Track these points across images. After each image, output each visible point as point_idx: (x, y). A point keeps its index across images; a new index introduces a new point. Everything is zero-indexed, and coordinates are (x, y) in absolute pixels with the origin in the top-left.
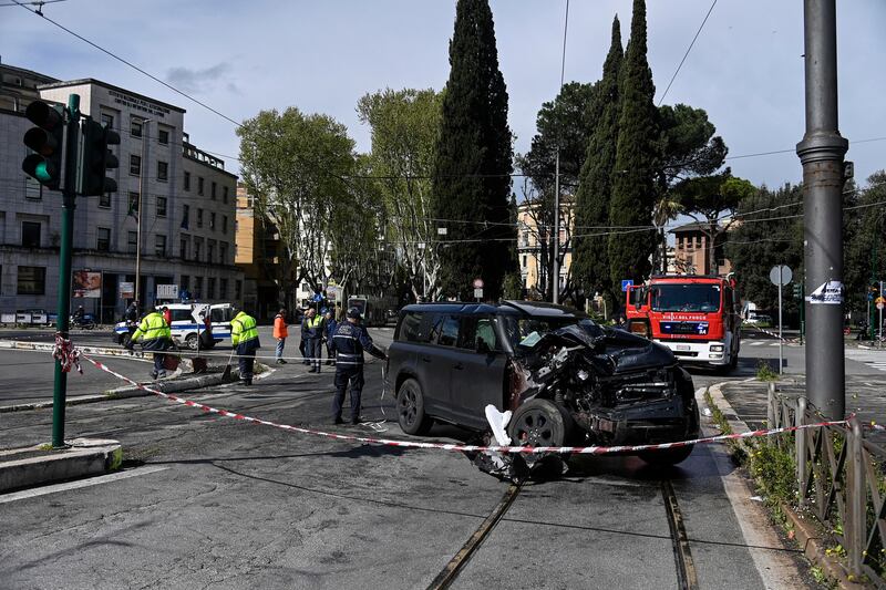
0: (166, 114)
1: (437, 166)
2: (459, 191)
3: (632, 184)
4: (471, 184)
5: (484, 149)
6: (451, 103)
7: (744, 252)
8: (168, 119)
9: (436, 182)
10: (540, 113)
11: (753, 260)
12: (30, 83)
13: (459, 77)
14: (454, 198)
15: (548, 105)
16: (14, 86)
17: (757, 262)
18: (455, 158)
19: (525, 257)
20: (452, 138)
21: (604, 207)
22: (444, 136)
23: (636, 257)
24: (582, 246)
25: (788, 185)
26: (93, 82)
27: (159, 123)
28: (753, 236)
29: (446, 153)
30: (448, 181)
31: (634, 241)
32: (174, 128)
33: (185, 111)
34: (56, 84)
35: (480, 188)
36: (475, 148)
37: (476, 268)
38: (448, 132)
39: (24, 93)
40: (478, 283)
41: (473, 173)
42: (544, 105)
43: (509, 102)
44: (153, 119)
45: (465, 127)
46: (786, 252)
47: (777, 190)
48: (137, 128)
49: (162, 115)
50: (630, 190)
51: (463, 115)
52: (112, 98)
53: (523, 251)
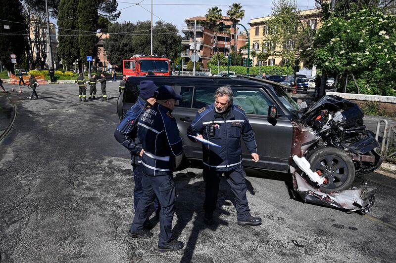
3: (88, 14)
7: (113, 46)
11: (116, 49)
17: (117, 50)
21: (73, 23)
23: (92, 46)
24: (63, 40)
25: (125, 22)
28: (115, 41)
31: (91, 39)
37: (10, 48)
40: (13, 56)
46: (128, 47)
47: (122, 24)
50: (87, 16)
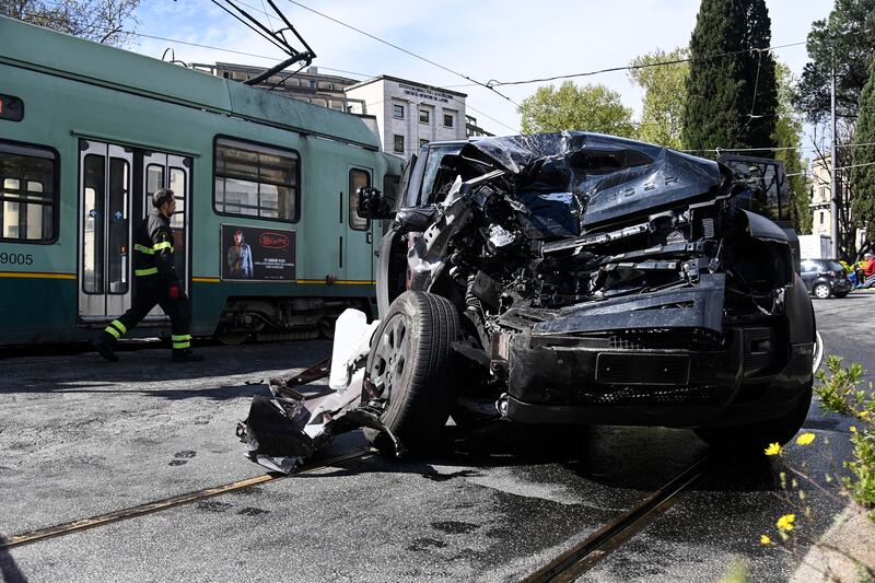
0: (449, 100)
1: (687, 107)
2: (712, 131)
4: (726, 121)
5: (741, 82)
6: (701, 36)
8: (451, 104)
9: (686, 125)
10: (810, 35)
12: (339, 87)
13: (710, 7)
14: (706, 139)
15: (820, 24)
16: (328, 91)
18: (706, 95)
19: (822, 214)
20: (703, 74)
22: (694, 74)
24: (864, 182)
26: (385, 77)
27: (444, 109)
29: (696, 91)
30: (700, 122)
32: (457, 111)
33: (466, 96)
34: (357, 84)
35: (736, 125)
36: (730, 82)
38: (698, 68)
39: (334, 95)
41: (728, 109)
42: (815, 24)
43: (772, 28)
44: (439, 105)
45: (717, 60)
48: (424, 114)
49: (446, 101)
51: (715, 48)
52: (402, 90)
53: (819, 207)
